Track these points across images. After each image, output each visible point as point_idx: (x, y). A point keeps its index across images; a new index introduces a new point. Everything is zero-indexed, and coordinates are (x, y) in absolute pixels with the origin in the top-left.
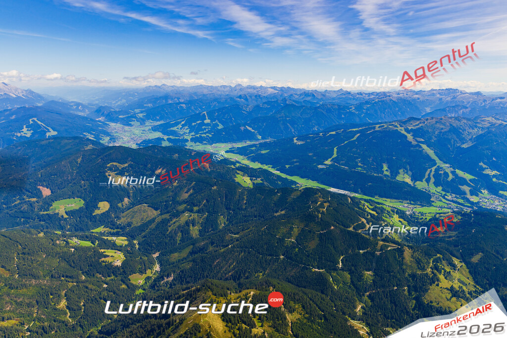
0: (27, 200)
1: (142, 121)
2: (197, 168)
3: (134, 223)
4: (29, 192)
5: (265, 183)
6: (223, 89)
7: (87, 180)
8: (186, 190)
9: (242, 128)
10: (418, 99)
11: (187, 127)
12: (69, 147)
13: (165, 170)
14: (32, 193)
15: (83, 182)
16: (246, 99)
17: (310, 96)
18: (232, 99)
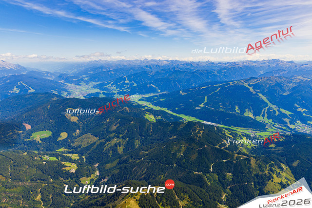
0: (17, 132)
1: (87, 83)
2: (121, 110)
3: (83, 145)
5: (164, 119)
6: (136, 62)
7: (54, 119)
8: (115, 124)
9: (148, 85)
10: (256, 66)
11: (114, 86)
12: (42, 99)
14: (19, 128)
15: (51, 120)
16: (151, 68)
17: (189, 65)
18: (142, 68)
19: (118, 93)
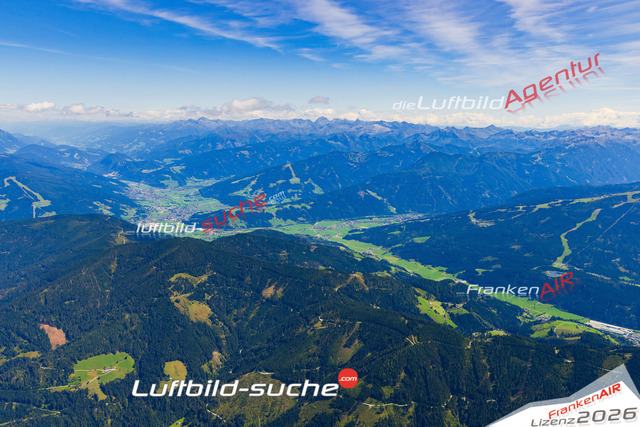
0: (21, 355)
1: (181, 180)
2: (345, 285)
4: (24, 337)
5: (475, 314)
6: (297, 125)
7: (136, 311)
8: (344, 341)
9: (362, 194)
10: (635, 142)
11: (260, 191)
12: (82, 235)
13: (281, 289)
14: (29, 341)
15: (127, 316)
16: (346, 142)
17: (448, 137)
18: (321, 141)
19: (279, 214)
